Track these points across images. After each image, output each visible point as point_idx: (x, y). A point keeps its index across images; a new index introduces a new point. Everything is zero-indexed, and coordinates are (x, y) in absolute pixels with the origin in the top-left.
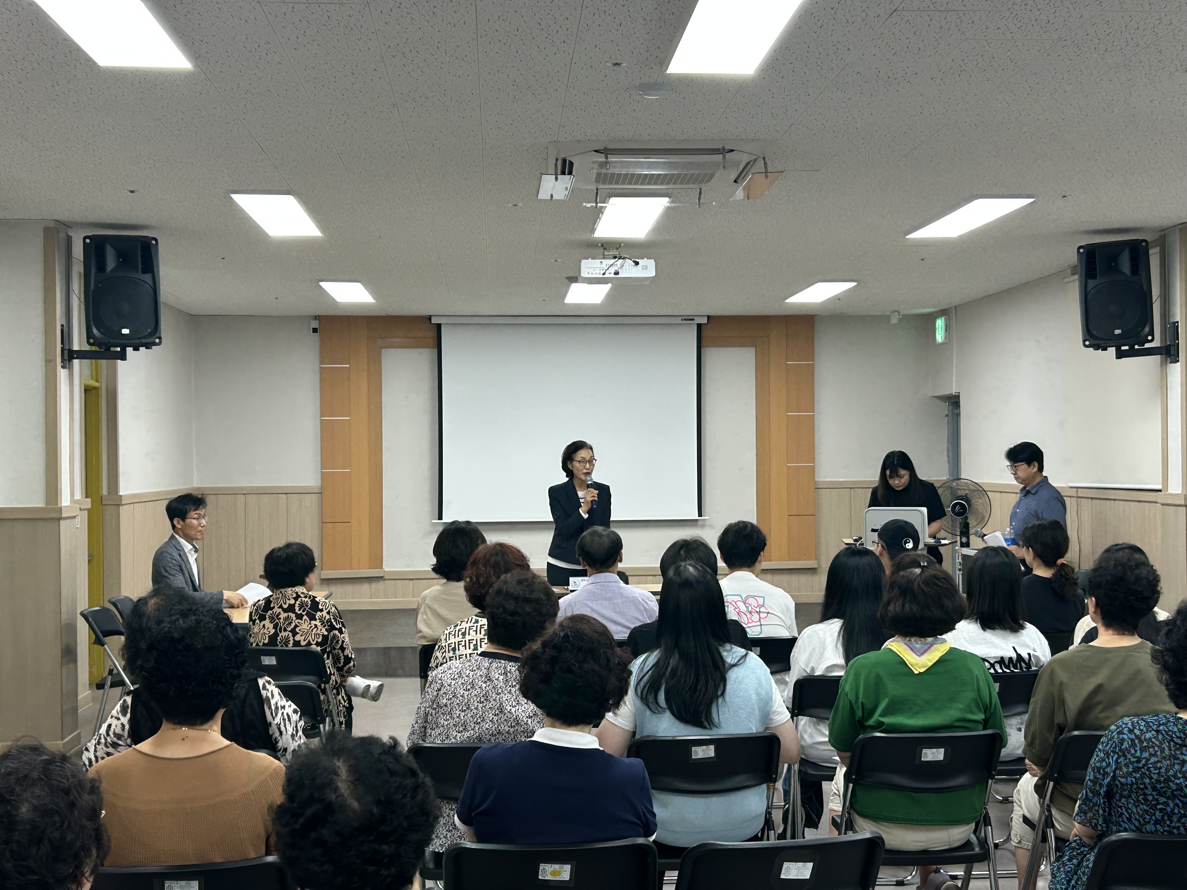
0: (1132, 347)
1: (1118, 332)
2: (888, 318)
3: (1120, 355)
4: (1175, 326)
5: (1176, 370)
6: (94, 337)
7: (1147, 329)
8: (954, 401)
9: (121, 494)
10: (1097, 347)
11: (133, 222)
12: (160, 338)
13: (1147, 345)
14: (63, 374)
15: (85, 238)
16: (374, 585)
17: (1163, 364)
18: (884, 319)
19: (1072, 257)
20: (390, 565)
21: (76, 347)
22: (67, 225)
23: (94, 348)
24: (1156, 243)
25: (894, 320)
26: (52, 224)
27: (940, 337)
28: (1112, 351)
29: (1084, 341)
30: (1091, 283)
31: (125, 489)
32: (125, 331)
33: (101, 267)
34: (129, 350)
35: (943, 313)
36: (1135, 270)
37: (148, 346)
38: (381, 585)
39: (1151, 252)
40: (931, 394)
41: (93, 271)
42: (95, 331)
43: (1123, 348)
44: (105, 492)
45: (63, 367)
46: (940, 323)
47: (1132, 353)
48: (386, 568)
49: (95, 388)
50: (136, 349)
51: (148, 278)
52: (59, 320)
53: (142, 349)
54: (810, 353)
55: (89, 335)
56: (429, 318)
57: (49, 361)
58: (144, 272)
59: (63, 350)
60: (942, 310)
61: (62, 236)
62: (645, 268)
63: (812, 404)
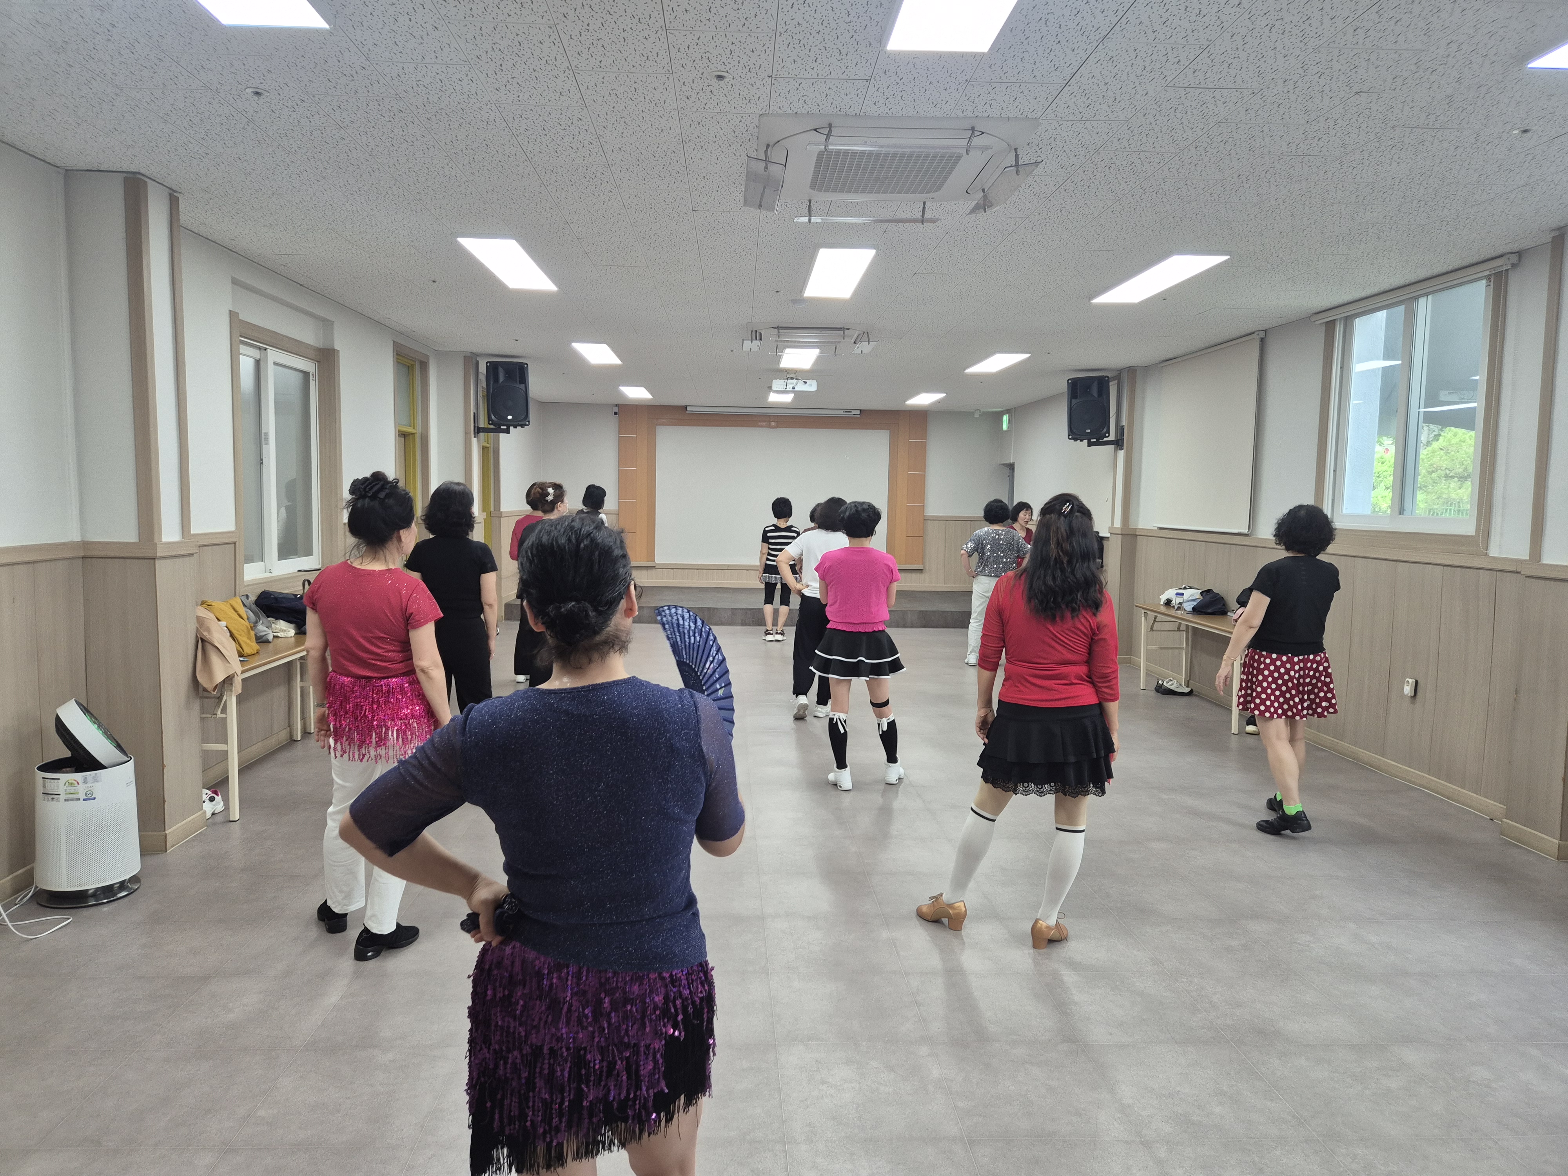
0: (1098, 440)
2: (972, 414)
3: (1090, 444)
4: (1122, 428)
5: (1121, 454)
6: (492, 420)
7: (1105, 430)
8: (1011, 467)
9: (502, 510)
10: (1076, 440)
11: (514, 354)
12: (529, 421)
13: (1105, 439)
14: (474, 441)
15: (487, 363)
16: (650, 572)
17: (1116, 451)
18: (971, 414)
19: (1062, 386)
20: (659, 560)
21: (482, 425)
22: (477, 355)
23: (492, 427)
24: (1114, 378)
25: (977, 416)
26: (469, 354)
27: (1005, 426)
28: (1086, 441)
29: (1069, 436)
30: (1074, 402)
31: (503, 508)
32: (510, 417)
33: (496, 379)
34: (511, 428)
35: (1007, 411)
36: (1100, 394)
37: (522, 426)
38: (653, 571)
39: (1111, 384)
40: (999, 463)
41: (492, 383)
42: (493, 417)
43: (1092, 440)
44: (492, 509)
45: (475, 437)
46: (1005, 418)
47: (1098, 443)
48: (657, 561)
49: (487, 447)
50: (515, 427)
51: (522, 386)
52: (473, 410)
53: (519, 428)
54: (924, 435)
55: (489, 419)
56: (686, 407)
57: (467, 433)
58: (521, 382)
59: (474, 427)
60: (1007, 410)
61: (474, 361)
62: (811, 385)
63: (923, 468)
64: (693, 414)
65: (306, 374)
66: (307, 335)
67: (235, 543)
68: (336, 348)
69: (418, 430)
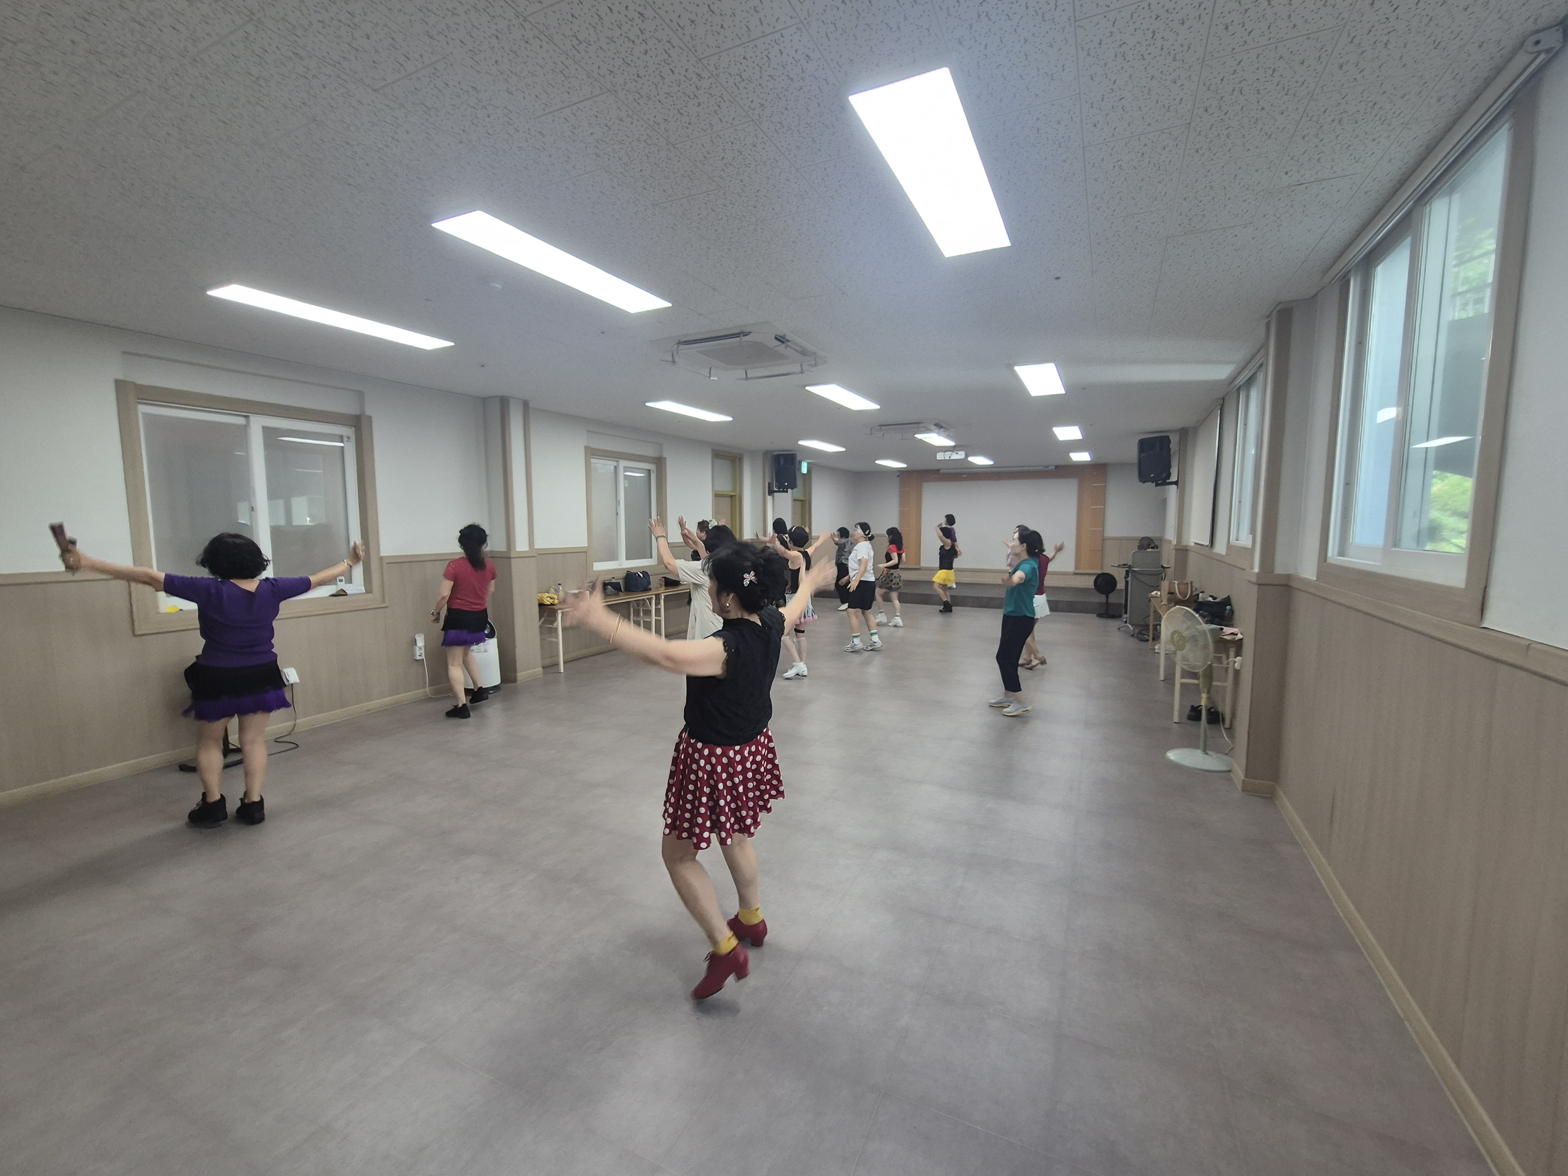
0: (1163, 482)
1: (1152, 475)
3: (1157, 485)
4: (1183, 472)
6: (776, 486)
7: (1168, 474)
10: (1146, 482)
12: (796, 485)
13: (1170, 481)
14: (769, 498)
15: (774, 455)
16: (917, 571)
17: (1174, 489)
20: (923, 565)
21: (771, 489)
22: (768, 451)
23: (776, 489)
24: (1174, 437)
26: (765, 451)
28: (1153, 485)
29: (1141, 480)
30: (1143, 455)
32: (786, 484)
33: (780, 463)
34: (787, 489)
36: (1164, 449)
37: (792, 488)
38: (920, 571)
39: (1172, 440)
41: (776, 465)
42: (778, 484)
43: (1158, 482)
45: (769, 496)
47: (1164, 484)
48: (922, 565)
50: (789, 488)
51: (793, 466)
52: (767, 481)
54: (1104, 480)
55: (774, 486)
56: (939, 470)
57: (764, 494)
58: (792, 464)
59: (768, 490)
61: (768, 455)
62: (961, 455)
63: (1104, 503)
64: (944, 474)
65: (649, 471)
66: (650, 452)
67: (586, 552)
68: (664, 456)
69: (737, 493)
